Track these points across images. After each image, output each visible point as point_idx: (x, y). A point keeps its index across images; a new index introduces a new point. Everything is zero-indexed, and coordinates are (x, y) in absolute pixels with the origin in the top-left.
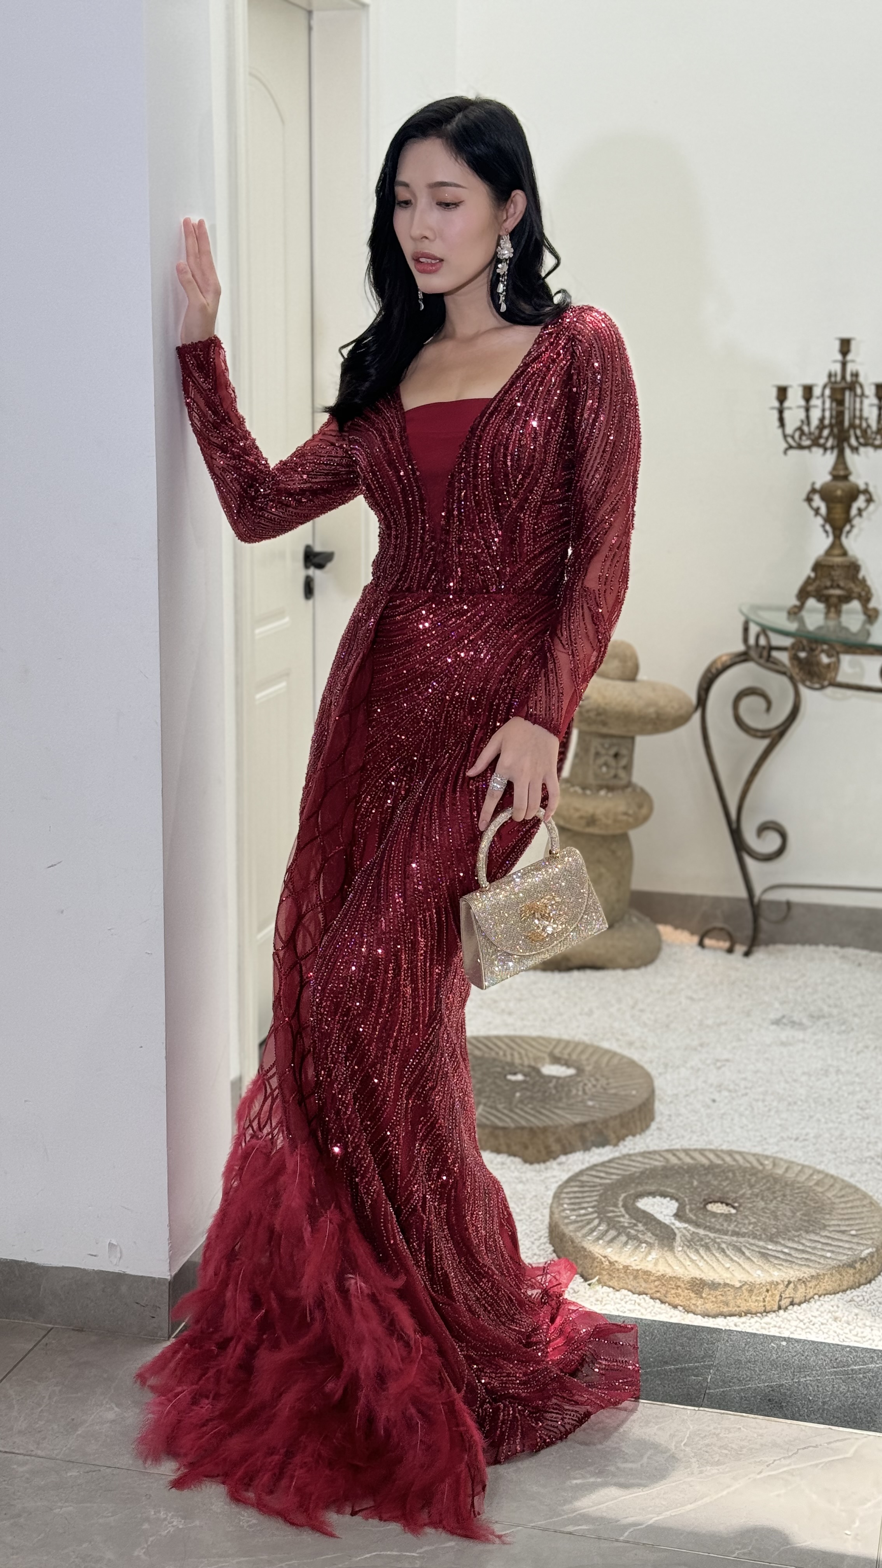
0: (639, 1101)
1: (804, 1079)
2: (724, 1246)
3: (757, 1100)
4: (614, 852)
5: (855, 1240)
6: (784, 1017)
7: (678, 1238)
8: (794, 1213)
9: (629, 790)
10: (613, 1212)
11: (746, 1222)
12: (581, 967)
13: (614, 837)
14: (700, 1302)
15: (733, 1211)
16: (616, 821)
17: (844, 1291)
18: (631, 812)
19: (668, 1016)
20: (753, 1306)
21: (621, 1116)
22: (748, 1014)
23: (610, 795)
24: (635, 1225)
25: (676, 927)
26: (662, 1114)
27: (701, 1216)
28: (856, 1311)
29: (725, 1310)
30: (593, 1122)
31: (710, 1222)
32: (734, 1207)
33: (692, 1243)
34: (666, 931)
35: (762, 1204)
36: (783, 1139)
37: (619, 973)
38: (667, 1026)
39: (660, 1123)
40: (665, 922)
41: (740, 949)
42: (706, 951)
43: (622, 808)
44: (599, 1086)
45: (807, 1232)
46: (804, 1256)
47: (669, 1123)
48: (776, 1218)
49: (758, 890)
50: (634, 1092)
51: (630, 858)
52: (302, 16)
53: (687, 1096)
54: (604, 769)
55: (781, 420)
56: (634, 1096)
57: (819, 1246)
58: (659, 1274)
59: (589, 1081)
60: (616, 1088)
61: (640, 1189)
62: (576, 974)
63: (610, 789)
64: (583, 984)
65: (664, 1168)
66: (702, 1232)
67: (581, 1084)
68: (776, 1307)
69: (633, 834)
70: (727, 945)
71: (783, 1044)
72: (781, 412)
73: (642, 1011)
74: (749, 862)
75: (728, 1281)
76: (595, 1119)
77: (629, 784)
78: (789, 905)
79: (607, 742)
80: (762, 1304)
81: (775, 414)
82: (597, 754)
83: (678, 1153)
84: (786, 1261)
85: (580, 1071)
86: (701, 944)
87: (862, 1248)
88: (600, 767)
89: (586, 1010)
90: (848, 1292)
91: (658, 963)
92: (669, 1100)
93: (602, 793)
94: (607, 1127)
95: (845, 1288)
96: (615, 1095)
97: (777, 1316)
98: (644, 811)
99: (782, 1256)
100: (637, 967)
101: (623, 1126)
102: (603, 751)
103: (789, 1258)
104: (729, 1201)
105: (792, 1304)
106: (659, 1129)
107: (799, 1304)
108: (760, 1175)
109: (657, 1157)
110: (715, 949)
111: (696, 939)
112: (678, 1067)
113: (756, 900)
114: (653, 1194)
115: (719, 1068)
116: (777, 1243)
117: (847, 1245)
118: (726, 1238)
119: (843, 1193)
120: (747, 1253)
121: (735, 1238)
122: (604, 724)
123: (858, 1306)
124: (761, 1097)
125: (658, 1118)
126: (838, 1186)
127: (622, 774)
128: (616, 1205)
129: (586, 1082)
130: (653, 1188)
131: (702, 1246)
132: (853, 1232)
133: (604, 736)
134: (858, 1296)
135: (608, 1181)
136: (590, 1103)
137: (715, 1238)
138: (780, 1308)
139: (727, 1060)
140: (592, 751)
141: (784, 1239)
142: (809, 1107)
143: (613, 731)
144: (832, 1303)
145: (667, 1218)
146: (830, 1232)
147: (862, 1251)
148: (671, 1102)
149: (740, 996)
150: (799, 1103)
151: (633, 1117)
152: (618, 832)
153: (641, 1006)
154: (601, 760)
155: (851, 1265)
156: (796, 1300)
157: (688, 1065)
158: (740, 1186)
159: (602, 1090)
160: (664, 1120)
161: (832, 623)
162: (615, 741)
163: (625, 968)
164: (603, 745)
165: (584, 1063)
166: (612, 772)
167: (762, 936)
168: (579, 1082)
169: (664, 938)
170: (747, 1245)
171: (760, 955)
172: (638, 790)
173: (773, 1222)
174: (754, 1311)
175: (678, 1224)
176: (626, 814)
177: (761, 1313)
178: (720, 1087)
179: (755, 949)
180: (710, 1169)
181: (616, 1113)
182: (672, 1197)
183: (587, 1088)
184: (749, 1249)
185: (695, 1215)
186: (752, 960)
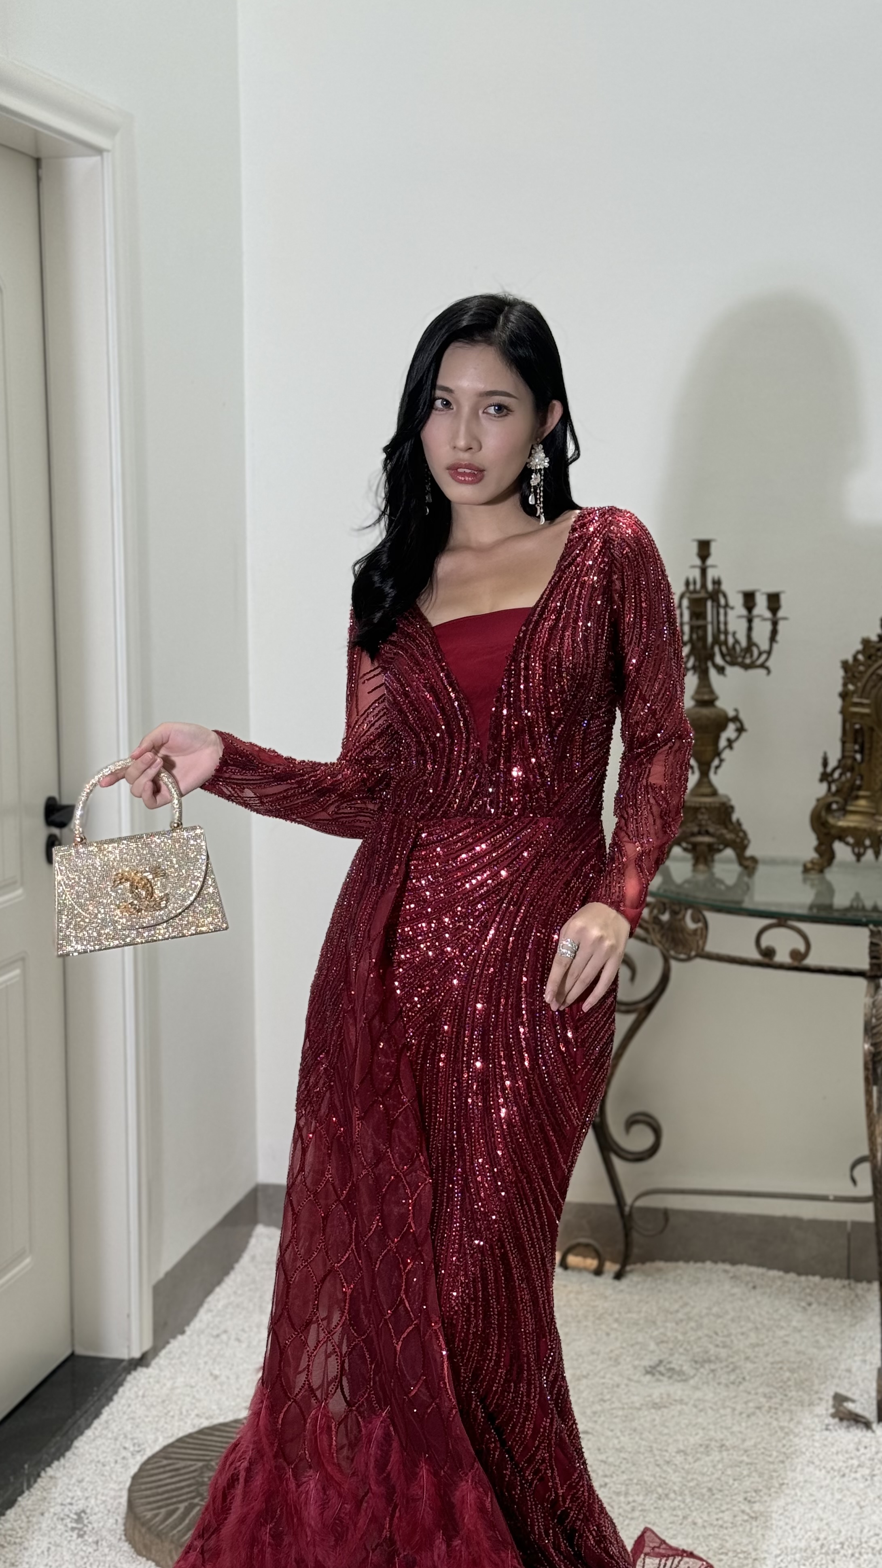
1: (679, 1459)
3: (618, 1494)
6: (661, 1362)
22: (617, 1361)
41: (611, 1268)
42: (569, 1272)
49: (629, 1197)
52: (31, 165)
71: (656, 1406)
74: (617, 1162)
78: (666, 1214)
110: (579, 1269)
113: (627, 1209)
124: (623, 1488)
142: (684, 1501)
149: (608, 1334)
150: (672, 1495)
161: (701, 877)
167: (636, 1251)
171: (634, 1276)
179: (628, 1268)
186: (624, 1283)
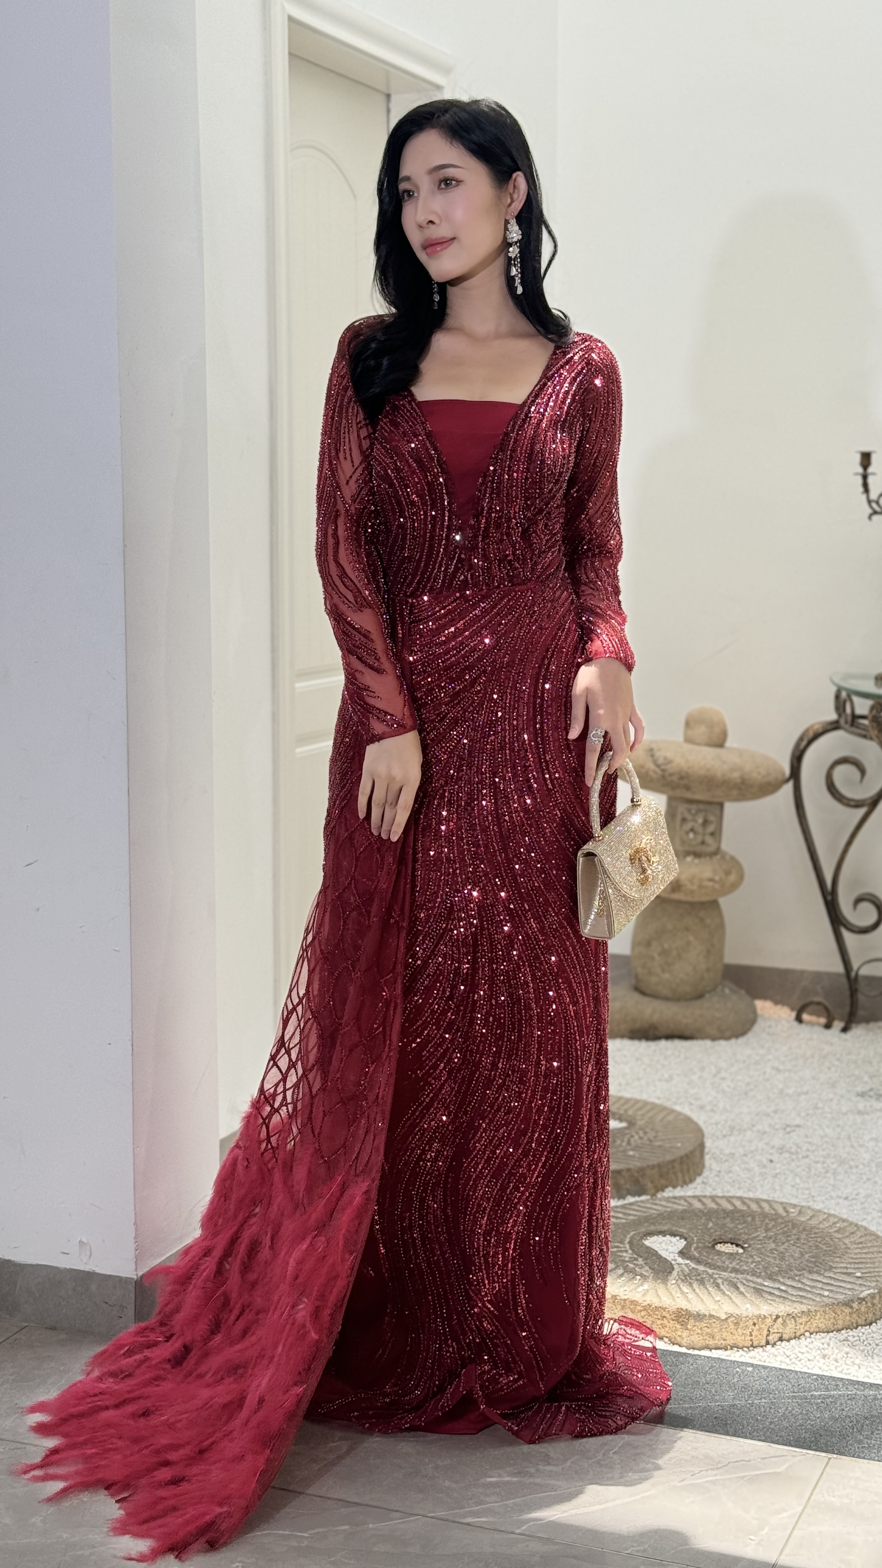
0: (682, 1153)
1: (871, 1144)
2: (720, 1281)
3: (817, 1162)
4: (702, 920)
5: (860, 1282)
6: (871, 1090)
7: (675, 1273)
8: (802, 1254)
9: (718, 857)
10: (617, 1247)
11: (750, 1260)
12: (669, 1037)
13: (703, 905)
14: (685, 1333)
15: (741, 1251)
16: (701, 887)
17: (839, 1331)
18: (717, 878)
19: (748, 1084)
20: (740, 1340)
21: (659, 1166)
22: (833, 1085)
23: (696, 861)
24: (636, 1259)
25: (776, 1003)
26: (711, 1170)
27: (705, 1254)
28: (848, 1349)
29: (711, 1343)
30: (629, 1170)
31: (712, 1259)
32: (743, 1248)
33: (687, 1278)
34: (763, 1006)
35: (773, 1246)
36: (831, 1197)
37: (708, 1043)
38: (746, 1094)
39: (707, 1178)
40: (764, 997)
41: (838, 1025)
42: (803, 1026)
43: (708, 874)
44: (645, 1138)
45: (810, 1272)
46: (801, 1293)
47: (717, 1179)
48: (782, 1258)
49: (855, 965)
50: (679, 1145)
51: (722, 926)
52: (382, 99)
53: (745, 1155)
54: (691, 835)
55: (865, 486)
56: (678, 1148)
57: (820, 1285)
58: (645, 1304)
59: (637, 1133)
60: (663, 1140)
61: (652, 1228)
62: (663, 1043)
63: (697, 855)
64: (669, 1053)
65: (684, 1211)
66: (701, 1268)
67: (628, 1136)
68: (763, 1342)
69: (722, 901)
70: (823, 1020)
71: (860, 1113)
72: (865, 477)
73: (723, 1079)
74: (846, 935)
75: (713, 1313)
76: (631, 1167)
77: (717, 852)
79: (694, 807)
80: (749, 1338)
81: (859, 480)
82: (684, 820)
83: (704, 1200)
84: (780, 1297)
85: (631, 1124)
86: (799, 1019)
87: (864, 1289)
88: (687, 833)
89: (666, 1076)
90: (843, 1332)
91: (750, 1035)
92: (725, 1158)
93: (689, 859)
94: (643, 1175)
95: (840, 1327)
96: (660, 1146)
97: (764, 1351)
98: (732, 878)
99: (777, 1293)
100: (728, 1038)
101: (661, 1176)
102: (689, 817)
103: (783, 1295)
104: (740, 1243)
105: (781, 1339)
106: (703, 1183)
107: (788, 1341)
108: (780, 1220)
109: (682, 1202)
110: (811, 1024)
111: (794, 1014)
112: (745, 1130)
113: (853, 974)
114: (663, 1233)
115: (789, 1133)
116: (775, 1280)
117: (849, 1286)
118: (725, 1274)
119: (862, 1240)
120: (742, 1289)
121: (733, 1275)
122: (688, 788)
123: (853, 1346)
124: (822, 1159)
125: (706, 1173)
126: (859, 1234)
127: (709, 840)
128: (622, 1242)
129: (634, 1134)
130: (665, 1228)
131: (697, 1280)
132: (859, 1274)
133: (691, 801)
134: (854, 1337)
135: (624, 1221)
136: (631, 1153)
137: (713, 1273)
138: (768, 1343)
139: (798, 1126)
140: (679, 817)
141: (784, 1277)
142: (870, 1171)
143: (697, 797)
144: (823, 1341)
145: (672, 1255)
146: (835, 1273)
147: (862, 1291)
148: (726, 1161)
149: (829, 1068)
150: (861, 1167)
151: (673, 1167)
152: (704, 899)
153: (723, 1074)
154: (689, 826)
155: (847, 1304)
156: (785, 1336)
157: (755, 1129)
158: (756, 1230)
159: (647, 1142)
160: (712, 1175)
162: (701, 806)
163: (714, 1039)
164: (689, 811)
165: (638, 1118)
166: (700, 838)
167: (861, 1013)
168: (627, 1134)
169: (759, 1012)
170: (745, 1282)
171: (858, 1031)
172: (728, 858)
173: (777, 1262)
174: (741, 1345)
175: (680, 1260)
176: (711, 880)
177: (748, 1348)
178: (781, 1150)
179: (853, 1025)
180: (733, 1214)
181: (655, 1163)
182: (682, 1237)
183: (632, 1141)
184: (744, 1284)
185: (699, 1253)
186: (849, 1035)
